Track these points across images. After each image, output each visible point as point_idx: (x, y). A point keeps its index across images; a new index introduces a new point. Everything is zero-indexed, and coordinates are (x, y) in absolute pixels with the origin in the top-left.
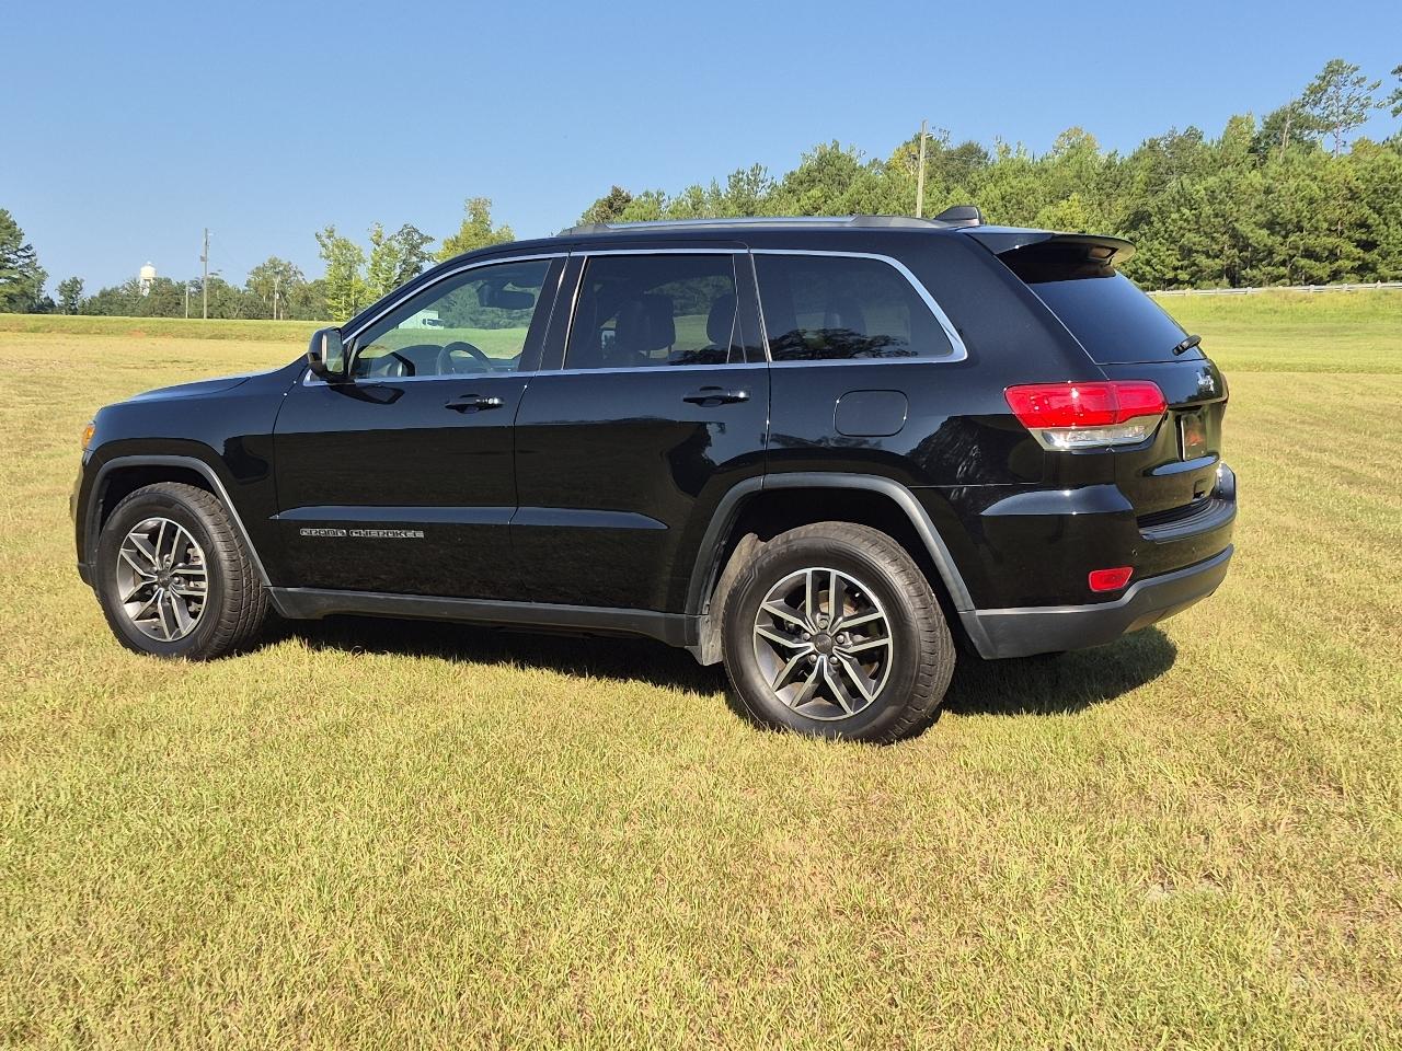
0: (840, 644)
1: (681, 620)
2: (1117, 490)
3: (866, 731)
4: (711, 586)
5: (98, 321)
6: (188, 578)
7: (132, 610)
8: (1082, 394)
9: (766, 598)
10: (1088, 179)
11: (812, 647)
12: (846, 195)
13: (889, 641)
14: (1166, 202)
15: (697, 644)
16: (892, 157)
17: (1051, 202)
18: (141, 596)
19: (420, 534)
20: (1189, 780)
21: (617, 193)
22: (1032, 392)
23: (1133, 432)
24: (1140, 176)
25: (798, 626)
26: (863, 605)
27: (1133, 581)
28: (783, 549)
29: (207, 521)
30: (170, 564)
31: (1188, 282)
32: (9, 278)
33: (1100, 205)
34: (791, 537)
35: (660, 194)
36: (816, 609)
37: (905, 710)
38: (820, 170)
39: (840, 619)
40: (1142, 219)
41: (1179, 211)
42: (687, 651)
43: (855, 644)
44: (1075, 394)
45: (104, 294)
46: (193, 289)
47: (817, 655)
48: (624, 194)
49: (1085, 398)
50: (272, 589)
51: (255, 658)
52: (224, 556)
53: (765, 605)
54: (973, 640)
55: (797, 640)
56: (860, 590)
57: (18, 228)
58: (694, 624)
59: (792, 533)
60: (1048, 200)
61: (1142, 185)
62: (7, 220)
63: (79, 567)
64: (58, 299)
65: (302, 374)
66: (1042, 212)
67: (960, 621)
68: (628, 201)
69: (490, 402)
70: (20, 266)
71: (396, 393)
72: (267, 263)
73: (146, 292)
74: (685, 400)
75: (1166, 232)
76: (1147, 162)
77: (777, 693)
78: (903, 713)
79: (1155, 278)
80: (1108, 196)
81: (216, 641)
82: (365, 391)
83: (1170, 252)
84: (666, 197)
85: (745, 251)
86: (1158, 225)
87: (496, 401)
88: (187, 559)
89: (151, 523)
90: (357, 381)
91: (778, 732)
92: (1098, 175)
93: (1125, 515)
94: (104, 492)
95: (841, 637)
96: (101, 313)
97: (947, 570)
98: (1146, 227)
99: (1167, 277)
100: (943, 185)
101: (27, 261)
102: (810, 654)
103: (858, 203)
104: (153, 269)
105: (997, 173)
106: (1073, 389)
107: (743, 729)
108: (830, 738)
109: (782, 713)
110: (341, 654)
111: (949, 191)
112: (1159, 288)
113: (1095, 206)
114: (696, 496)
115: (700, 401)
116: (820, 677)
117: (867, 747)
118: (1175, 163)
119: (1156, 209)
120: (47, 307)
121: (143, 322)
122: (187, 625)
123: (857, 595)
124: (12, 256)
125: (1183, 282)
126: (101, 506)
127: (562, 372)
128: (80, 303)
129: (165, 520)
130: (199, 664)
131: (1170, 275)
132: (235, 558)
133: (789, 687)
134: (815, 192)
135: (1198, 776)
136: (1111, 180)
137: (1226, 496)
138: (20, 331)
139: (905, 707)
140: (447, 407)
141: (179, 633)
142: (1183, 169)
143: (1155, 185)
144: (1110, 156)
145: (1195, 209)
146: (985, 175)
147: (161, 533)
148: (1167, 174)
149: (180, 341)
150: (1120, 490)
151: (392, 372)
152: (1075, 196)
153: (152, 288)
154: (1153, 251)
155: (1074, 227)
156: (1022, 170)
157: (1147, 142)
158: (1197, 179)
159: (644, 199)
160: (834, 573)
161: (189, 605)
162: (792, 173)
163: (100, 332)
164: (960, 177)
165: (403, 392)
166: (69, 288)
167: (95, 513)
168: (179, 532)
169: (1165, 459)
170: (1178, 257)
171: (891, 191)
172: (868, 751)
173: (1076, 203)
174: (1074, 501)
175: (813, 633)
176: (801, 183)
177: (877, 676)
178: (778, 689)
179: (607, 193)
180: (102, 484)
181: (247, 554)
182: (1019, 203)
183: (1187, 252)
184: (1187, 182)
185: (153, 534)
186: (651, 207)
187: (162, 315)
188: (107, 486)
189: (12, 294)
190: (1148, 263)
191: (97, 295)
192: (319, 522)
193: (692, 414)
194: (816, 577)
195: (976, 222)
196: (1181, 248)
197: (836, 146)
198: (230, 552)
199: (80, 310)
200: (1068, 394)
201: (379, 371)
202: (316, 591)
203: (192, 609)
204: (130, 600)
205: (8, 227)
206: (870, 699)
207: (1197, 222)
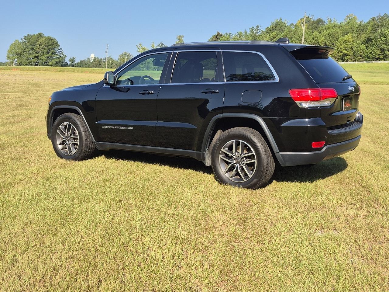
0: (243, 161)
1: (200, 153)
2: (321, 119)
3: (249, 186)
4: (208, 144)
5: (77, 69)
6: (74, 139)
7: (60, 147)
8: (311, 92)
9: (223, 148)
10: (354, 29)
11: (235, 162)
12: (283, 34)
13: (256, 161)
14: (377, 36)
15: (205, 160)
16: (297, 23)
17: (343, 35)
18: (63, 143)
19: (132, 128)
20: (339, 202)
21: (218, 34)
22: (297, 91)
23: (327, 103)
24: (370, 28)
25: (231, 156)
26: (249, 150)
27: (325, 145)
28: (227, 134)
29: (79, 123)
30: (70, 135)
31: (383, 59)
32: (56, 57)
33: (357, 36)
34: (230, 131)
35: (230, 34)
36: (236, 151)
37: (259, 180)
38: (276, 27)
39: (243, 154)
40: (370, 40)
41: (381, 38)
42: (202, 162)
43: (247, 161)
44: (310, 92)
45: (81, 61)
46: (104, 60)
47: (236, 164)
48: (220, 34)
49: (312, 93)
50: (95, 142)
51: (91, 161)
52: (83, 133)
53: (222, 150)
54: (279, 161)
55: (231, 160)
56: (248, 146)
57: (58, 43)
58: (204, 154)
59: (230, 130)
60: (342, 35)
61: (370, 31)
62: (56, 41)
63: (48, 135)
64: (69, 63)
65: (103, 84)
66: (340, 39)
67: (275, 155)
68: (221, 36)
69: (151, 92)
70: (59, 54)
71: (128, 89)
72: (123, 53)
73: (92, 61)
74: (202, 92)
75: (376, 44)
76: (372, 24)
77: (225, 174)
78: (259, 181)
79: (373, 58)
80: (360, 34)
81: (81, 156)
82: (119, 89)
83: (378, 50)
84: (232, 35)
85: (220, 51)
86: (374, 42)
87: (152, 92)
88: (74, 133)
89: (65, 124)
90: (118, 86)
91: (225, 185)
92: (357, 28)
93: (324, 126)
94: (53, 115)
95: (243, 159)
96: (80, 67)
97: (272, 141)
98: (371, 43)
99: (376, 57)
100: (311, 31)
101: (61, 52)
102: (234, 164)
103: (286, 36)
104: (94, 55)
105: (327, 27)
106: (309, 90)
107: (216, 184)
108: (239, 187)
109: (227, 180)
110: (114, 160)
111: (313, 32)
112: (374, 61)
113: (356, 37)
114: (204, 118)
115: (206, 93)
116: (237, 170)
117: (249, 190)
118: (380, 24)
119: (374, 37)
120: (66, 65)
121: (88, 69)
122: (74, 151)
123: (247, 148)
124: (57, 51)
125: (381, 59)
126: (53, 119)
127: (170, 84)
128: (75, 64)
129: (68, 123)
130: (76, 162)
131: (377, 57)
132: (86, 133)
133: (229, 173)
134: (274, 33)
135: (342, 201)
136: (361, 29)
137: (359, 121)
138: (56, 71)
139: (260, 179)
140: (140, 93)
141: (72, 153)
142: (382, 26)
143: (374, 30)
144: (361, 22)
145: (386, 38)
146: (324, 28)
147: (68, 126)
148: (377, 27)
149: (97, 75)
150: (322, 119)
151: (128, 84)
152: (350, 34)
153: (94, 60)
154: (373, 50)
155: (349, 43)
156: (334, 26)
157: (372, 18)
158: (386, 29)
159: (226, 35)
160: (241, 141)
161: (74, 146)
162: (268, 28)
163: (77, 72)
164: (316, 28)
165: (130, 89)
166: (72, 60)
167: (51, 121)
168: (72, 126)
169: (337, 111)
170: (380, 51)
171: (295, 33)
172: (249, 191)
173: (350, 36)
174: (309, 122)
175: (235, 158)
176: (270, 30)
177: (252, 170)
178: (226, 173)
179: (215, 34)
180: (53, 113)
181: (89, 132)
182: (333, 36)
183: (383, 50)
184: (383, 29)
185: (66, 126)
186: (228, 37)
187: (96, 68)
188: (54, 114)
189: (57, 61)
190: (371, 53)
191: (79, 62)
192: (106, 124)
193: (204, 96)
194: (236, 142)
195: (287, 42)
196: (381, 49)
197: (281, 20)
198: (85, 132)
199: (75, 66)
200: (308, 92)
201: (125, 83)
202: (106, 143)
203: (75, 147)
204: (60, 144)
205: (56, 43)
206: (250, 177)
207: (386, 42)
